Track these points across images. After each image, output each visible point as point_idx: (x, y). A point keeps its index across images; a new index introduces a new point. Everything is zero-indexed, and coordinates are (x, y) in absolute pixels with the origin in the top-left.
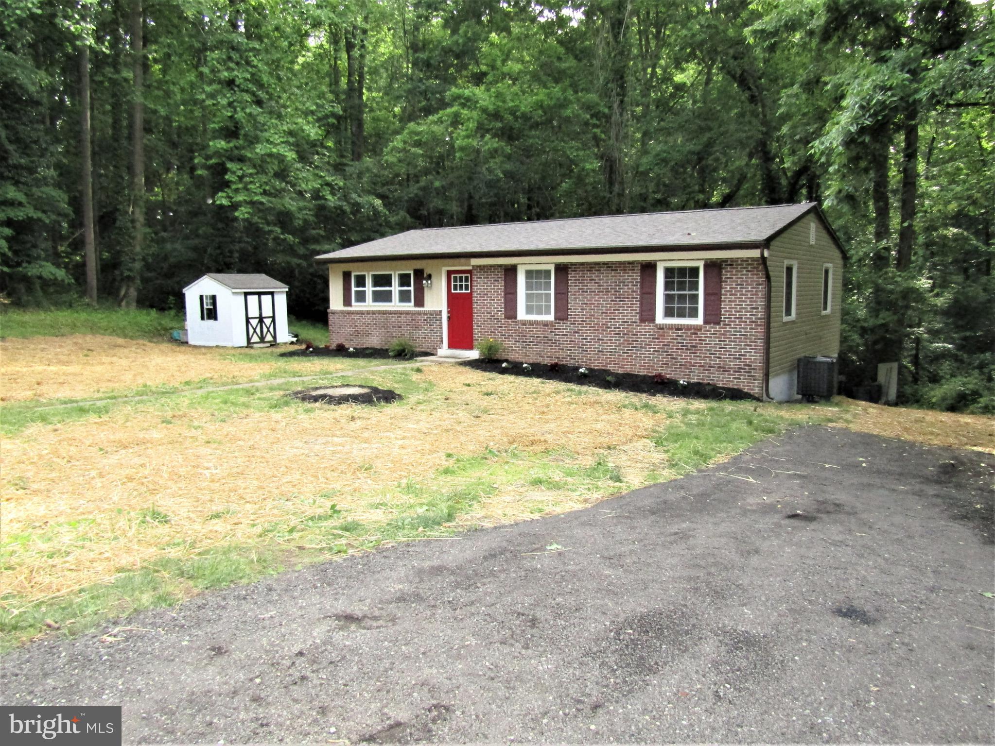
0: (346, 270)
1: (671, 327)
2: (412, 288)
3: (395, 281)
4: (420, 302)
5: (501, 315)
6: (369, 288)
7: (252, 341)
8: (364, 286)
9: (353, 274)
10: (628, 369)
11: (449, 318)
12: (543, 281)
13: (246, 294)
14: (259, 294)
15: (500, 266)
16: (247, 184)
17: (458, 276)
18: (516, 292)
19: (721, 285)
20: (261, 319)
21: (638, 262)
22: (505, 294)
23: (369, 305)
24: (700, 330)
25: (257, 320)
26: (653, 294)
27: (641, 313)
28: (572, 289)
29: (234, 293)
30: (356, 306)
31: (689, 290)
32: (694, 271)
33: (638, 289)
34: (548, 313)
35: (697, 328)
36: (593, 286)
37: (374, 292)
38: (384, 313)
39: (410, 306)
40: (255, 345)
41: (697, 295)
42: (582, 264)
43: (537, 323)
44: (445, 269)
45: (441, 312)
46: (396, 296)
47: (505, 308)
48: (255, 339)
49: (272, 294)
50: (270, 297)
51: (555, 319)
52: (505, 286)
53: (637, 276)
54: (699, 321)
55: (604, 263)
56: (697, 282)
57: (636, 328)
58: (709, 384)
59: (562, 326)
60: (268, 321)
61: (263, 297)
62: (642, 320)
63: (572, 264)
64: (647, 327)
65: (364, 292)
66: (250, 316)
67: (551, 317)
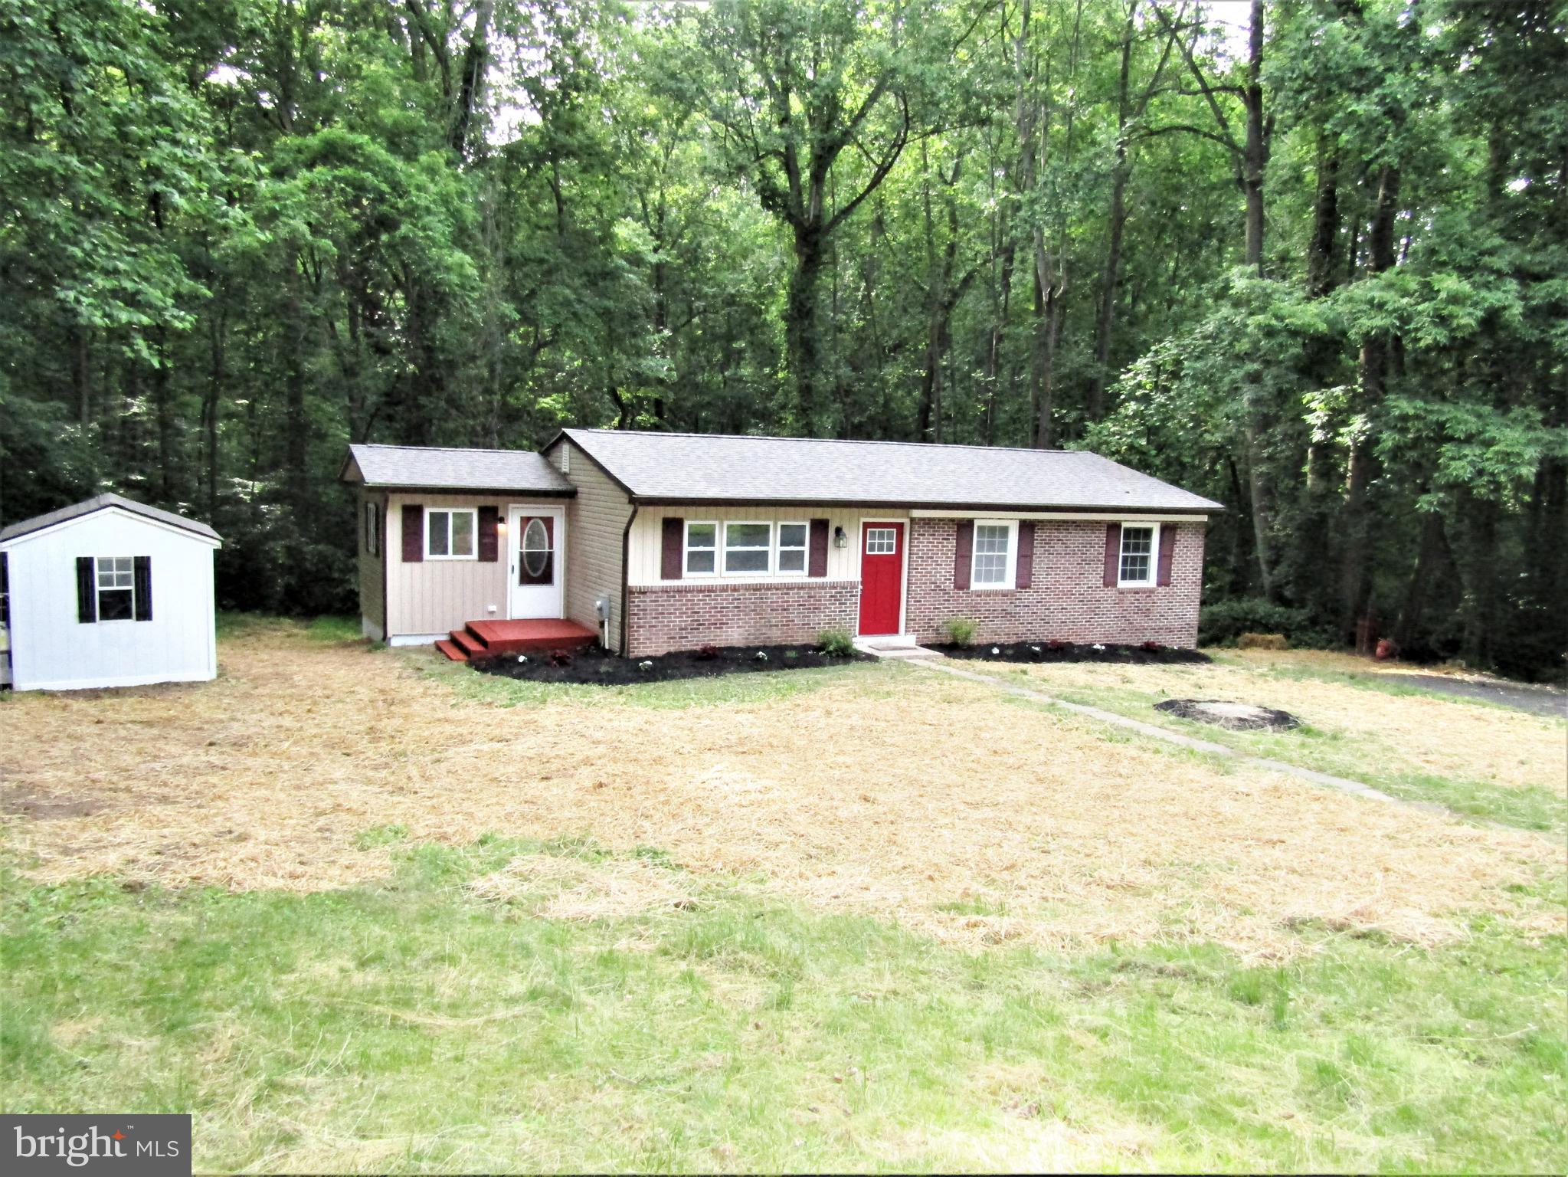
0: (671, 517)
1: (1130, 590)
2: (806, 549)
3: (775, 536)
4: (819, 567)
5: (949, 584)
6: (722, 548)
8: (710, 544)
9: (685, 525)
12: (997, 540)
15: (952, 520)
17: (877, 530)
18: (970, 553)
19: (1173, 547)
21: (1104, 523)
22: (957, 557)
23: (720, 575)
24: (1153, 592)
26: (1116, 555)
27: (1105, 577)
28: (1038, 551)
30: (690, 578)
31: (1144, 552)
32: (1147, 533)
33: (1102, 550)
34: (1008, 579)
36: (1059, 547)
37: (731, 554)
38: (757, 588)
39: (800, 576)
41: (1150, 557)
42: (1051, 522)
43: (996, 593)
44: (862, 521)
45: (849, 584)
46: (774, 560)
47: (956, 575)
51: (1018, 586)
52: (958, 546)
53: (1103, 536)
54: (1153, 583)
55: (1074, 522)
56: (1150, 544)
57: (1100, 594)
59: (1022, 595)
62: (1106, 585)
63: (1041, 523)
64: (1110, 592)
65: (710, 553)
67: (1011, 585)
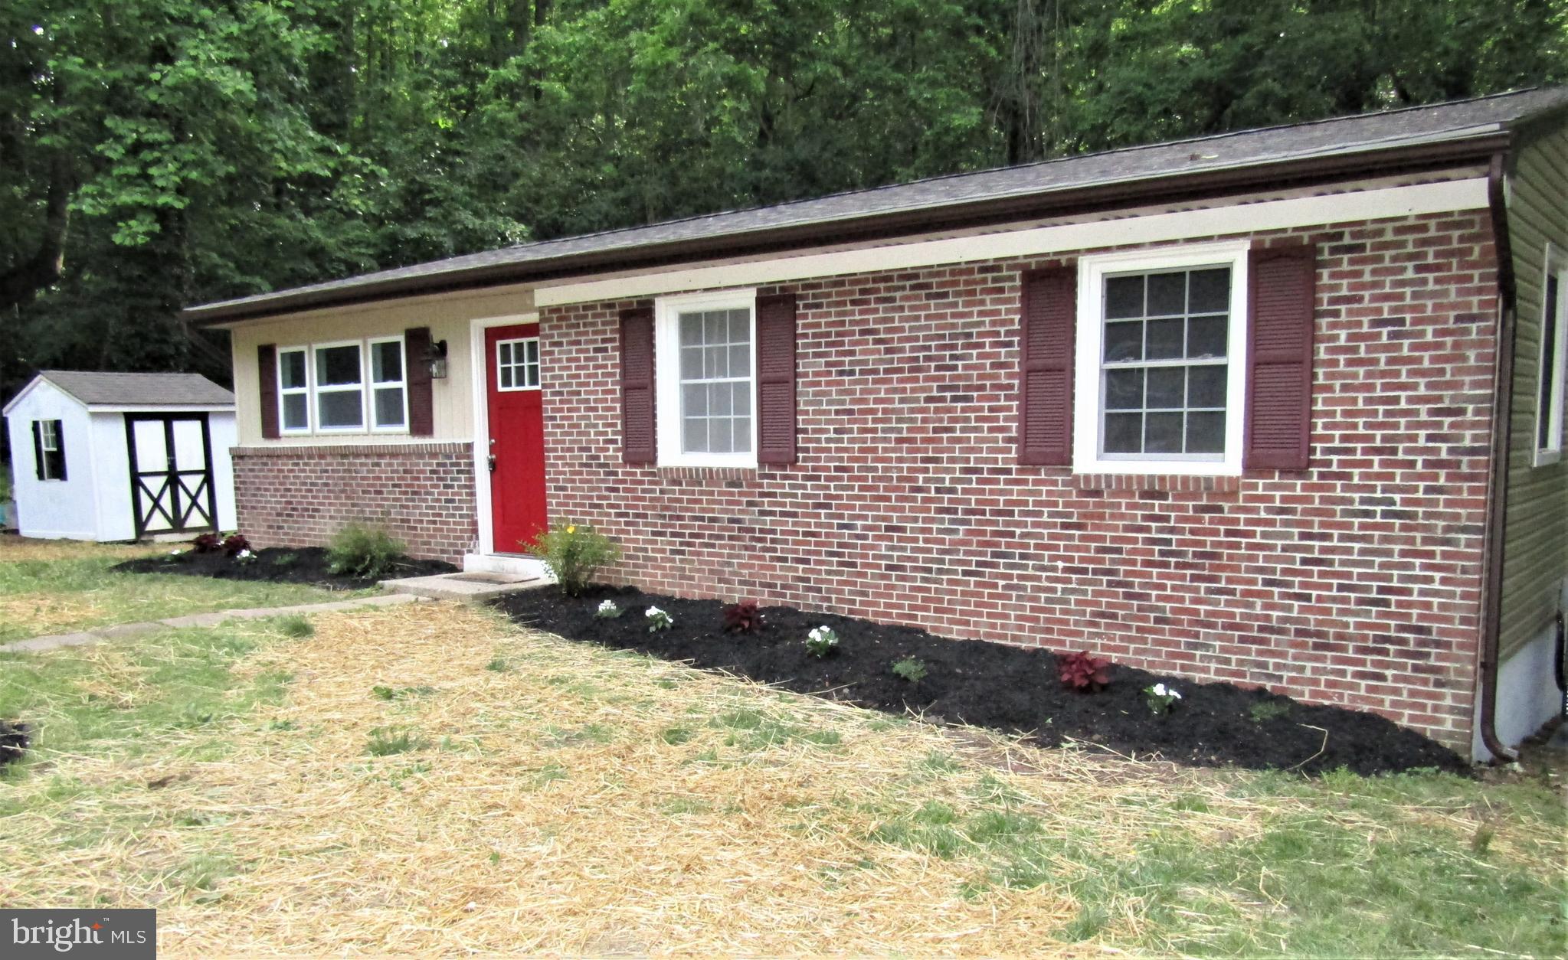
0: (265, 340)
1: (1124, 485)
2: (403, 384)
3: (367, 365)
4: (422, 424)
5: (614, 453)
6: (313, 389)
7: (149, 527)
8: (302, 384)
9: (280, 351)
10: (981, 628)
11: (494, 466)
12: (728, 344)
13: (130, 419)
14: (168, 419)
15: (610, 303)
16: (146, 165)
17: (512, 342)
18: (653, 382)
19: (1314, 327)
20: (173, 477)
21: (1012, 262)
22: (625, 390)
23: (313, 432)
24: (1232, 495)
25: (163, 479)
26: (1063, 371)
27: (1024, 439)
28: (809, 366)
29: (94, 415)
30: (287, 437)
31: (1192, 354)
32: (1214, 284)
33: (1012, 356)
34: (742, 446)
35: (1219, 491)
36: (871, 355)
37: (324, 397)
38: (345, 453)
39: (399, 435)
40: (158, 538)
41: (1223, 369)
42: (839, 281)
43: (710, 476)
44: (478, 326)
45: (469, 447)
46: (369, 407)
47: (625, 432)
48: (158, 522)
49: (203, 417)
50: (197, 425)
51: (762, 460)
52: (624, 365)
53: (1010, 312)
54: (1229, 462)
56: (1223, 323)
57: (1004, 492)
58: (1260, 693)
59: (782, 484)
60: (192, 483)
61: (178, 426)
62: (1028, 462)
63: (810, 285)
64: (1042, 486)
65: (303, 396)
66: (141, 469)
67: (747, 460)
